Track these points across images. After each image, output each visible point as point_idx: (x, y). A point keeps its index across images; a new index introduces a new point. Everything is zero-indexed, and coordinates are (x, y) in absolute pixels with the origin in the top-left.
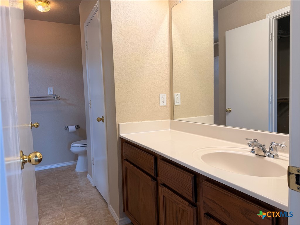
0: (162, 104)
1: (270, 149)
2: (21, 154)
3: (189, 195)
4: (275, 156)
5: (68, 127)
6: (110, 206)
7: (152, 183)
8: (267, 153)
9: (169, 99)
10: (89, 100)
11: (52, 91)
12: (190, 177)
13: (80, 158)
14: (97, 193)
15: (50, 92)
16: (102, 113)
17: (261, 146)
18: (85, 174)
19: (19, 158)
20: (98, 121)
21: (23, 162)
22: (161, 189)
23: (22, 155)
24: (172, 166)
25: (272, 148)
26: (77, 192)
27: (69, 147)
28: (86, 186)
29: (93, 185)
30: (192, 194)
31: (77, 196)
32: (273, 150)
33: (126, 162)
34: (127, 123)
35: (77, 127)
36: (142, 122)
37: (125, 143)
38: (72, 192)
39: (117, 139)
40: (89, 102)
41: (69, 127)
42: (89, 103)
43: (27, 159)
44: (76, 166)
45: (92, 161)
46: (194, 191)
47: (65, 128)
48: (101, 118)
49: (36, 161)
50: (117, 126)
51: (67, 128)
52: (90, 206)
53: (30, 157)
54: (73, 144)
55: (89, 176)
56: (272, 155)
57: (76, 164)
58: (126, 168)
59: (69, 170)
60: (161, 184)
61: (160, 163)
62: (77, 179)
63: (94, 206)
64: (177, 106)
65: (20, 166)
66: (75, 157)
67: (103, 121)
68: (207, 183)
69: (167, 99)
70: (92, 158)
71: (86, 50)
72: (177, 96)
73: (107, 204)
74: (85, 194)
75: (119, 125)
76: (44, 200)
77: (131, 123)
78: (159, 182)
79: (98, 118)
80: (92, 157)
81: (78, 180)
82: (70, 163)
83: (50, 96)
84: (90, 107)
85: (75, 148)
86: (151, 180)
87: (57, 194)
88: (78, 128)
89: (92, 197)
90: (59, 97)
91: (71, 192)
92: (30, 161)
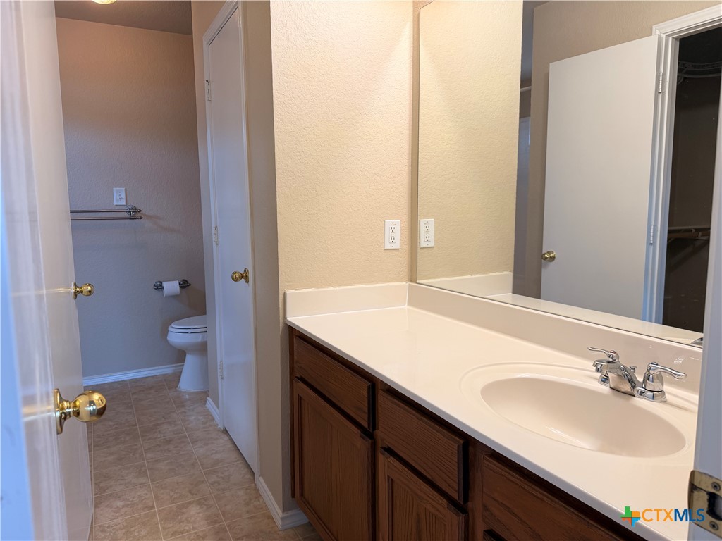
0: (388, 246)
1: (647, 378)
2: (56, 399)
3: (449, 485)
4: (658, 395)
5: (161, 283)
6: (261, 479)
7: (361, 444)
8: (638, 388)
9: (406, 233)
10: (213, 226)
11: (123, 196)
12: (454, 445)
13: (190, 359)
14: (230, 446)
15: (119, 198)
16: (245, 261)
17: (625, 369)
18: (202, 396)
19: (52, 407)
20: (235, 279)
21: (60, 417)
22: (383, 461)
23: (58, 401)
24: (412, 411)
25: (651, 376)
26: (183, 442)
27: (165, 333)
28: (204, 428)
29: (221, 426)
30: (458, 483)
31: (182, 453)
32: (653, 381)
33: (301, 384)
34: (304, 290)
35: (184, 283)
36: (342, 288)
37: (298, 340)
38: (171, 441)
39: (281, 328)
40: (213, 229)
41: (165, 284)
42: (213, 232)
43: (71, 410)
44: (180, 377)
45: (219, 370)
46: (461, 476)
47: (155, 285)
48: (242, 272)
49: (91, 413)
50: (281, 297)
51: (159, 287)
52: (214, 478)
53: (78, 403)
54: (172, 325)
55: (210, 403)
56: (650, 394)
57: (181, 372)
58: (300, 398)
59: (164, 385)
60: (384, 448)
61: (383, 400)
62: (183, 410)
63: (223, 478)
64: (425, 250)
65: (54, 427)
66: (179, 355)
67: (247, 281)
68: (493, 464)
69: (401, 234)
70: (219, 364)
71: (207, 102)
72: (427, 226)
73: (253, 473)
74: (201, 447)
75: (285, 295)
76: (105, 461)
77: (313, 290)
78: (380, 445)
79: (234, 273)
80: (219, 361)
81: (185, 412)
82: (166, 370)
83: (117, 208)
84: (214, 243)
85: (179, 335)
86: (361, 437)
87: (136, 447)
88: (185, 287)
89: (218, 456)
90: (141, 211)
91: (169, 442)
92: (77, 414)
